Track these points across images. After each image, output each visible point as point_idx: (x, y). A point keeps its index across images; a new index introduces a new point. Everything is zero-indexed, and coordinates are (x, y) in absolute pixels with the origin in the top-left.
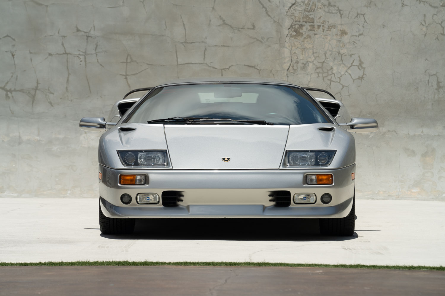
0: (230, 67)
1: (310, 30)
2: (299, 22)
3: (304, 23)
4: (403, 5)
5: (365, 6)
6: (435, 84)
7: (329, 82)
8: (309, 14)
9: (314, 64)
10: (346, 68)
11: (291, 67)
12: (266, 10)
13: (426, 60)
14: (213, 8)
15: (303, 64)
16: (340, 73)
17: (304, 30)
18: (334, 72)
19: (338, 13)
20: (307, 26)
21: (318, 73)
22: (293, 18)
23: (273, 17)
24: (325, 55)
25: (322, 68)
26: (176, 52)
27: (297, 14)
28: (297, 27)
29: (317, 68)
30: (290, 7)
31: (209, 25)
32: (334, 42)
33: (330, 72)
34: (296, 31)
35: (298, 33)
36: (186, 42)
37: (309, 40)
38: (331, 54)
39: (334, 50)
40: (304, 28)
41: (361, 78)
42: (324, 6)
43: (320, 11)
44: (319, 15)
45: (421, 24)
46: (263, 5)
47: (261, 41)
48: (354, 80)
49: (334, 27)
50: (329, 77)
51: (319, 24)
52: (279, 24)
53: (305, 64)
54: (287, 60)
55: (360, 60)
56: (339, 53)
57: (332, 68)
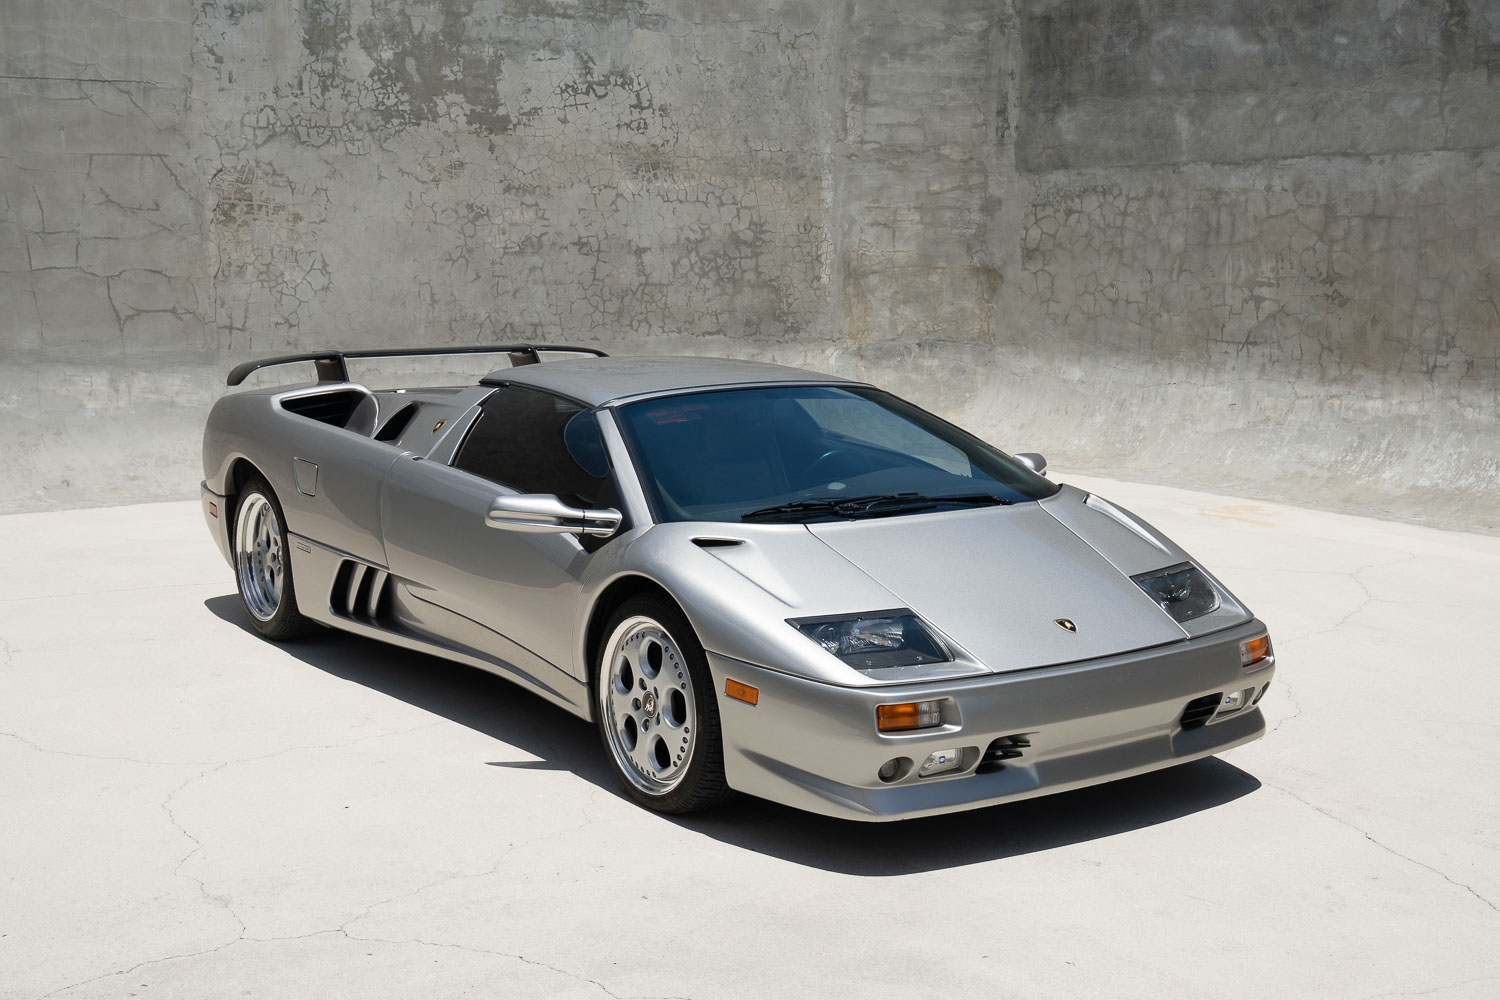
0: (121, 273)
1: (247, 213)
2: (230, 199)
3: (236, 202)
4: (380, 177)
5: (327, 177)
6: (428, 296)
7: (278, 296)
8: (245, 186)
9: (255, 267)
10: (303, 274)
11: (220, 273)
12: (176, 179)
13: (415, 260)
14: (88, 175)
15: (238, 266)
16: (295, 281)
17: (237, 213)
18: (285, 279)
19: (289, 187)
20: (242, 207)
21: (262, 281)
22: (220, 192)
23: (187, 190)
24: (272, 254)
25: (267, 273)
26: (28, 249)
27: (225, 186)
28: (226, 207)
29: (261, 273)
30: (215, 175)
31: (83, 202)
32: (284, 233)
33: (280, 280)
34: (225, 214)
35: (228, 218)
36: (44, 232)
37: (246, 227)
38: (280, 251)
39: (284, 245)
40: (238, 209)
41: (326, 289)
42: (267, 174)
43: (260, 182)
44: (260, 188)
45: (406, 206)
46: (171, 172)
47: (169, 230)
48: (316, 292)
49: (283, 208)
50: (279, 288)
51: (260, 203)
52: (198, 203)
53: (241, 267)
54: (213, 260)
55: (323, 261)
56: (292, 250)
57: (282, 274)
